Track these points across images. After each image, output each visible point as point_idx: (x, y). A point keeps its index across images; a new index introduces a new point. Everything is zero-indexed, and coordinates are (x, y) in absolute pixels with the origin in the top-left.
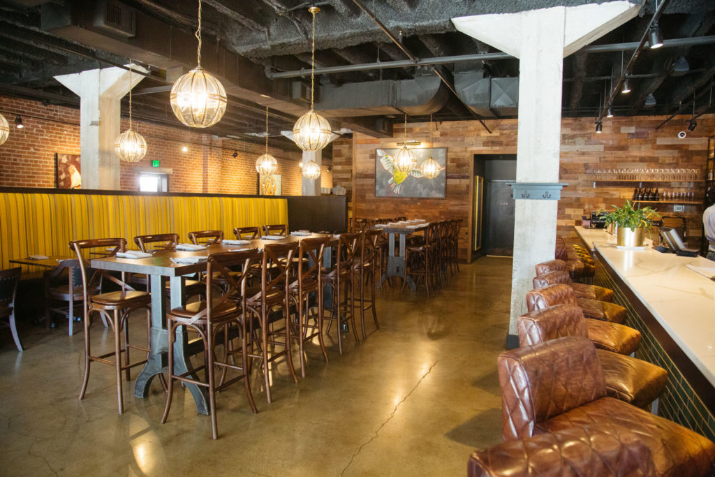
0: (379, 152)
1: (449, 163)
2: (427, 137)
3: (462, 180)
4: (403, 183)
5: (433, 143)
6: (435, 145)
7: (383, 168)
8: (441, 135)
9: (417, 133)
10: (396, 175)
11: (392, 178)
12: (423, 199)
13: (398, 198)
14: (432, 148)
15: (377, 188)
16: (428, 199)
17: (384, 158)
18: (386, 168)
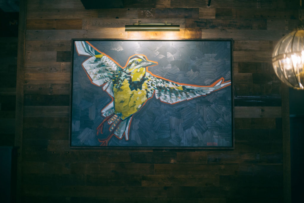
0: (81, 48)
1: (236, 73)
2: (186, 17)
3: (267, 109)
4: (135, 116)
5: (200, 30)
6: (205, 34)
7: (89, 81)
8: (217, 15)
9: (166, 10)
10: (121, 96)
11: (111, 105)
12: (183, 150)
13: (126, 148)
14: (200, 40)
15: (76, 126)
16: (193, 150)
17: (94, 58)
18: (98, 82)
